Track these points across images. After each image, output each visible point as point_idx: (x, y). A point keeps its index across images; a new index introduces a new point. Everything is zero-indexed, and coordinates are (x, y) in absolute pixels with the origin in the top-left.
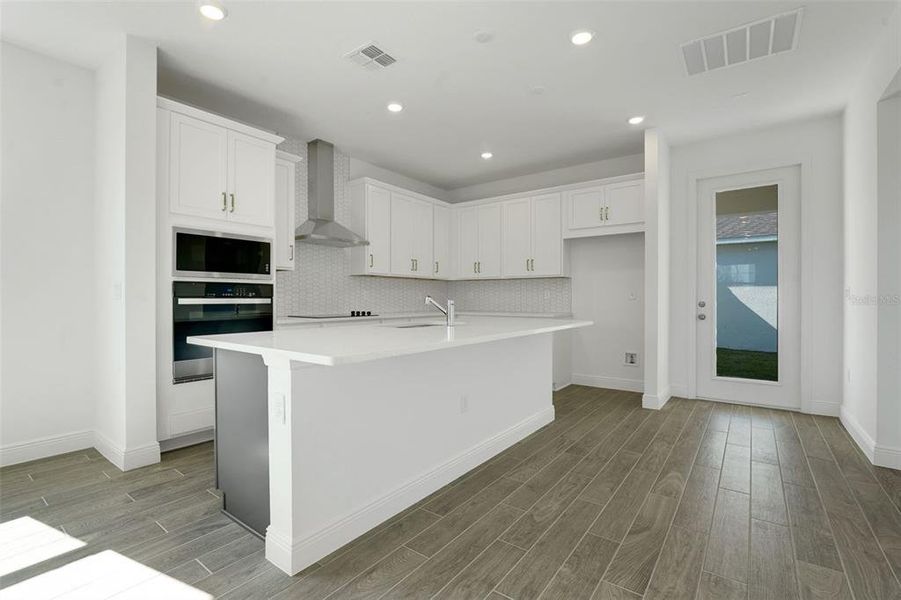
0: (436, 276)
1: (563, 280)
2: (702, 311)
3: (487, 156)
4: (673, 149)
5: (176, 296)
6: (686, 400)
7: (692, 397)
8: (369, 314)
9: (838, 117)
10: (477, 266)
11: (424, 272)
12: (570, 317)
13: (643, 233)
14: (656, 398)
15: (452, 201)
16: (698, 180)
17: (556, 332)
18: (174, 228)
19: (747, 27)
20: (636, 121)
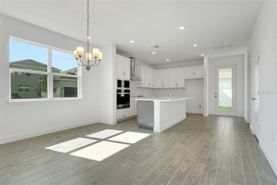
0: (153, 87)
1: (184, 88)
2: (216, 95)
3: (168, 60)
4: (210, 60)
5: (117, 93)
6: (213, 115)
7: (214, 114)
8: (143, 96)
9: (244, 55)
10: (163, 85)
11: (151, 87)
12: (186, 97)
13: (203, 78)
14: (206, 114)
15: (156, 69)
16: (215, 67)
17: (186, 100)
18: (117, 79)
19: (229, 44)
20: (202, 55)
